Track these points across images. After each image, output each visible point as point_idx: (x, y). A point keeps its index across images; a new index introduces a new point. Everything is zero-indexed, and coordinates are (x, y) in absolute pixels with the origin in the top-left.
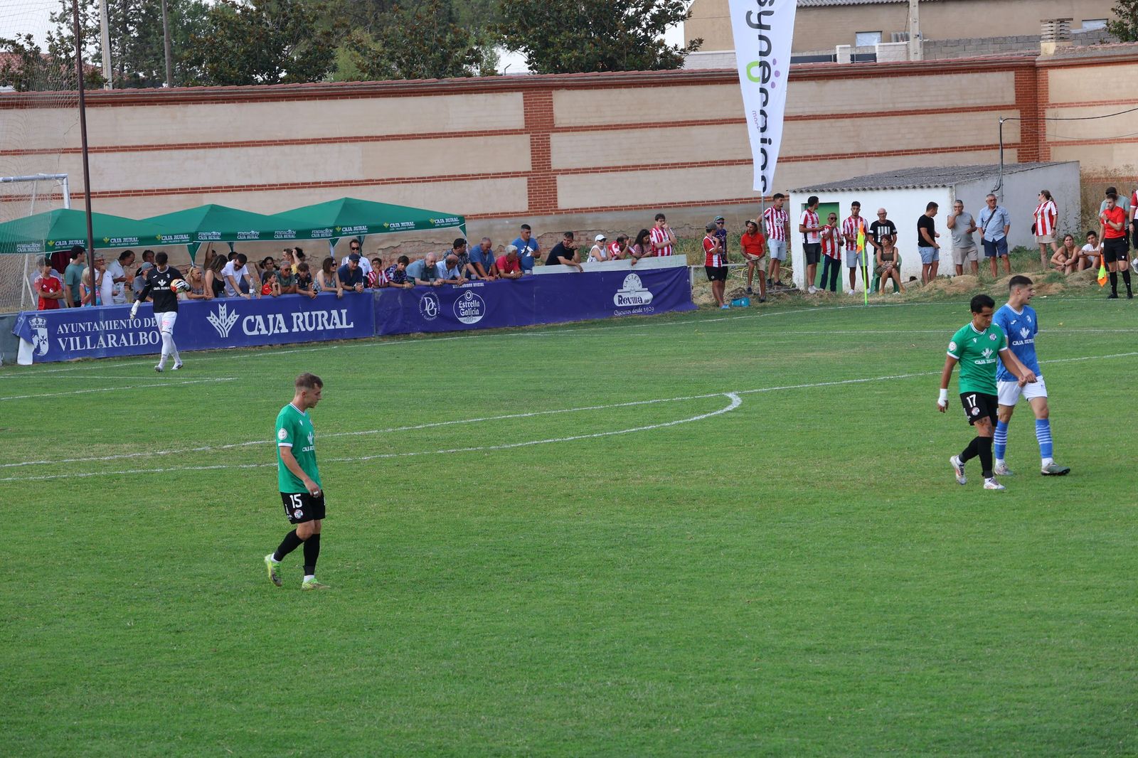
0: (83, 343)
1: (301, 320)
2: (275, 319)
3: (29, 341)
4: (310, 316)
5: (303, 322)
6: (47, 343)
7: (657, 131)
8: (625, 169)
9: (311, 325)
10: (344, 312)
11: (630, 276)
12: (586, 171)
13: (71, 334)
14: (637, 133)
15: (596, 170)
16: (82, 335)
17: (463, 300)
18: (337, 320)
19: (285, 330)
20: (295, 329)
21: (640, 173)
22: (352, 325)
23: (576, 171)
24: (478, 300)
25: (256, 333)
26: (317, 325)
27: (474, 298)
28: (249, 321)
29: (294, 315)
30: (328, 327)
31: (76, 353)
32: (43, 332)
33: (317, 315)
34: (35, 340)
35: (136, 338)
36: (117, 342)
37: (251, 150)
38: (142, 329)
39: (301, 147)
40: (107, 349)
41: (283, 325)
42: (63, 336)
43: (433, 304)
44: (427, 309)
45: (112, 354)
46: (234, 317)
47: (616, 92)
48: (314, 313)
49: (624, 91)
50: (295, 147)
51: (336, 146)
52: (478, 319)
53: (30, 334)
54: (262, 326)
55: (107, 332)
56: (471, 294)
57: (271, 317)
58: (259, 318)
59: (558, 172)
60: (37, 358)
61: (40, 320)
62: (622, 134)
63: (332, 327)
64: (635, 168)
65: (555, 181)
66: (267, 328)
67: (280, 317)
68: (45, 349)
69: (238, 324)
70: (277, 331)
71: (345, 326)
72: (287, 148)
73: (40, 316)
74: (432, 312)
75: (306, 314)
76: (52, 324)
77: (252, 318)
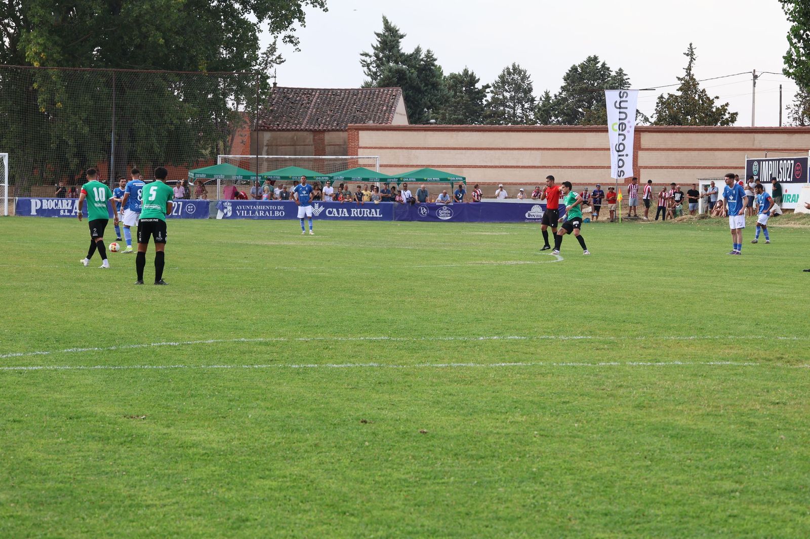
0: (248, 213)
1: (355, 212)
2: (342, 211)
3: (222, 211)
4: (360, 211)
5: (357, 213)
6: (231, 212)
7: (696, 152)
8: (677, 168)
9: (360, 214)
10: (378, 210)
11: (536, 206)
12: (656, 167)
13: (242, 209)
14: (685, 153)
15: (661, 167)
16: (248, 211)
17: (442, 210)
18: (374, 213)
19: (347, 215)
20: (352, 215)
21: (685, 170)
22: (381, 216)
23: (651, 168)
24: (449, 210)
25: (332, 215)
26: (364, 214)
27: (447, 209)
28: (329, 211)
29: (352, 210)
30: (369, 216)
31: (244, 217)
32: (230, 208)
33: (364, 211)
34: (225, 211)
35: (273, 213)
36: (264, 214)
37: (487, 152)
38: (277, 210)
39: (512, 151)
40: (259, 216)
41: (346, 213)
42: (239, 210)
43: (425, 210)
44: (422, 212)
45: (260, 218)
46: (322, 209)
47: (675, 134)
48: (362, 210)
49: (680, 134)
50: (509, 151)
51: (529, 151)
52: (450, 218)
53: (223, 208)
54: (336, 213)
55: (259, 210)
56: (446, 208)
57: (340, 210)
58: (335, 210)
59: (641, 167)
60: (225, 217)
61: (229, 203)
62: (677, 153)
63: (371, 216)
64: (683, 168)
65: (639, 171)
66: (338, 214)
67: (345, 210)
68: (229, 214)
69: (324, 212)
70: (343, 215)
71: (378, 216)
72: (504, 151)
73: (229, 202)
74: (424, 213)
75: (359, 210)
76: (234, 205)
77: (331, 209)
